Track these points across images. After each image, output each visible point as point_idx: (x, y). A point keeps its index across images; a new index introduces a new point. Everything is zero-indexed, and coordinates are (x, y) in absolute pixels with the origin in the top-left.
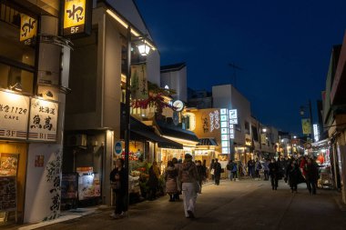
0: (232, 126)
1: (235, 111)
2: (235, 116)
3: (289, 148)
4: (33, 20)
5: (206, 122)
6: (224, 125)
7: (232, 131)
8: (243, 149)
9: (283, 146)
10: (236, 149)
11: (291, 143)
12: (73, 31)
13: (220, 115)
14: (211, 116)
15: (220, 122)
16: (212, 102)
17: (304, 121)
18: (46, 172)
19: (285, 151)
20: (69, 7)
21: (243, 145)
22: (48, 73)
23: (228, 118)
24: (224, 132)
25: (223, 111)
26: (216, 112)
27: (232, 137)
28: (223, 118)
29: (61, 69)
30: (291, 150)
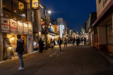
0: (63, 30)
1: (64, 26)
2: (64, 27)
3: (75, 36)
4: (22, 4)
5: (56, 29)
6: (61, 29)
7: (63, 31)
8: (65, 36)
9: (74, 35)
10: (64, 36)
11: (76, 34)
12: (35, 8)
13: (60, 27)
14: (57, 27)
15: (60, 29)
16: (57, 23)
17: (82, 28)
18: (31, 42)
19: (74, 37)
20: (33, 2)
21: (65, 35)
22: (30, 18)
23: (62, 28)
24: (61, 31)
25: (61, 26)
26: (59, 26)
27: (63, 33)
28: (61, 28)
29: (32, 17)
30: (76, 36)
